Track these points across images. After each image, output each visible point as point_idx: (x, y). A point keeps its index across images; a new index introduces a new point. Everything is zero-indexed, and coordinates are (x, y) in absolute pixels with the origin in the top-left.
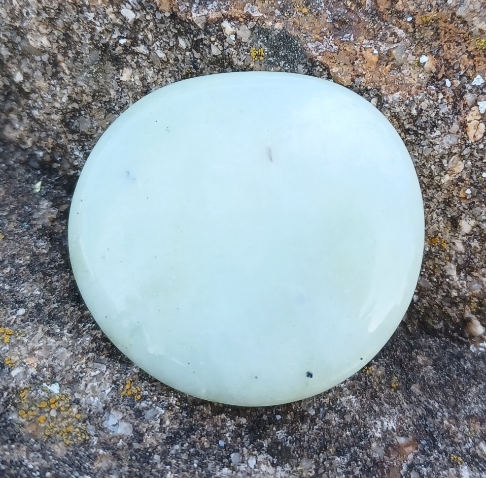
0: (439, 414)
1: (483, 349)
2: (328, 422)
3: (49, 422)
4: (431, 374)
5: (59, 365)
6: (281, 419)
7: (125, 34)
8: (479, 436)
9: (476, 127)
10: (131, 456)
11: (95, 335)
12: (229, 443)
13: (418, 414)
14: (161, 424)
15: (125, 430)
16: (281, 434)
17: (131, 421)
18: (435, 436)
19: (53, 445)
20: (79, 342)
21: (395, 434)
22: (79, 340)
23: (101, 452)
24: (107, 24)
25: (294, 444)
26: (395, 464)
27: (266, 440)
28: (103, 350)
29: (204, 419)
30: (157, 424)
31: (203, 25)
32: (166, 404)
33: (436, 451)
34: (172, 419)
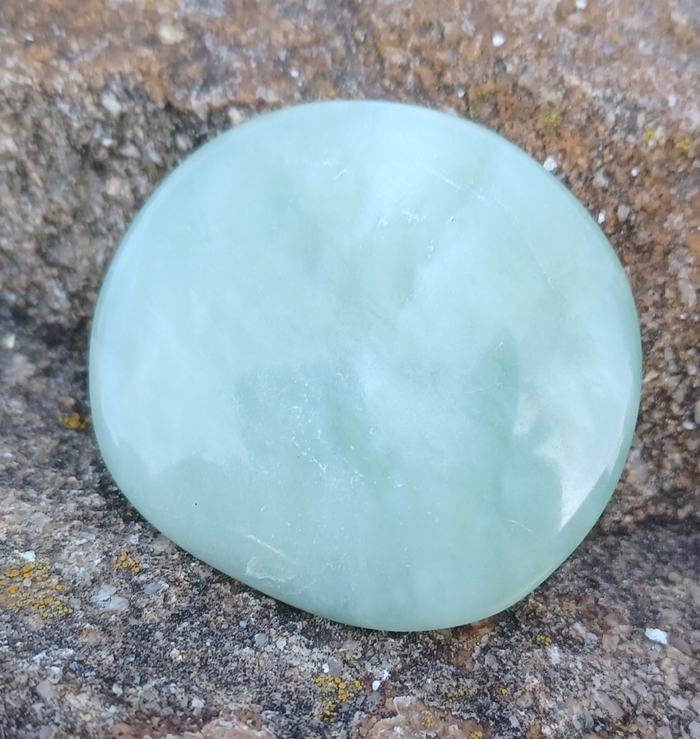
3: (21, 592)
5: (36, 531)
7: (110, 131)
8: (574, 616)
10: (126, 633)
11: (82, 502)
12: (253, 624)
14: (164, 601)
15: (119, 604)
17: (129, 596)
19: (26, 617)
20: (61, 508)
22: (60, 506)
23: (88, 625)
24: (86, 118)
26: (465, 647)
27: (300, 622)
28: (92, 519)
29: (221, 598)
30: (160, 600)
31: (206, 116)
32: (172, 579)
33: (518, 632)
34: (179, 596)
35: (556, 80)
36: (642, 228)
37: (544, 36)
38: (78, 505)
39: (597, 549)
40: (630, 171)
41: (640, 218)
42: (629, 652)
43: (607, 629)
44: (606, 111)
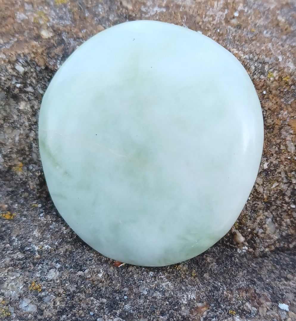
0: (221, 289)
1: (245, 251)
2: (155, 298)
4: (215, 267)
6: (127, 298)
7: (20, 81)
8: (245, 299)
11: (13, 257)
12: (96, 313)
13: (209, 290)
14: (54, 304)
15: (32, 308)
16: (127, 307)
17: (36, 303)
18: (219, 301)
20: (3, 261)
21: (195, 301)
24: (8, 75)
25: (136, 311)
26: (196, 318)
27: (118, 310)
28: (18, 265)
29: (80, 301)
30: (52, 305)
32: (57, 293)
33: (220, 309)
34: (61, 301)
36: (269, 118)
37: (220, 30)
38: (11, 259)
39: (253, 265)
40: (263, 92)
41: (268, 113)
42: (272, 316)
43: (261, 305)
44: (251, 65)
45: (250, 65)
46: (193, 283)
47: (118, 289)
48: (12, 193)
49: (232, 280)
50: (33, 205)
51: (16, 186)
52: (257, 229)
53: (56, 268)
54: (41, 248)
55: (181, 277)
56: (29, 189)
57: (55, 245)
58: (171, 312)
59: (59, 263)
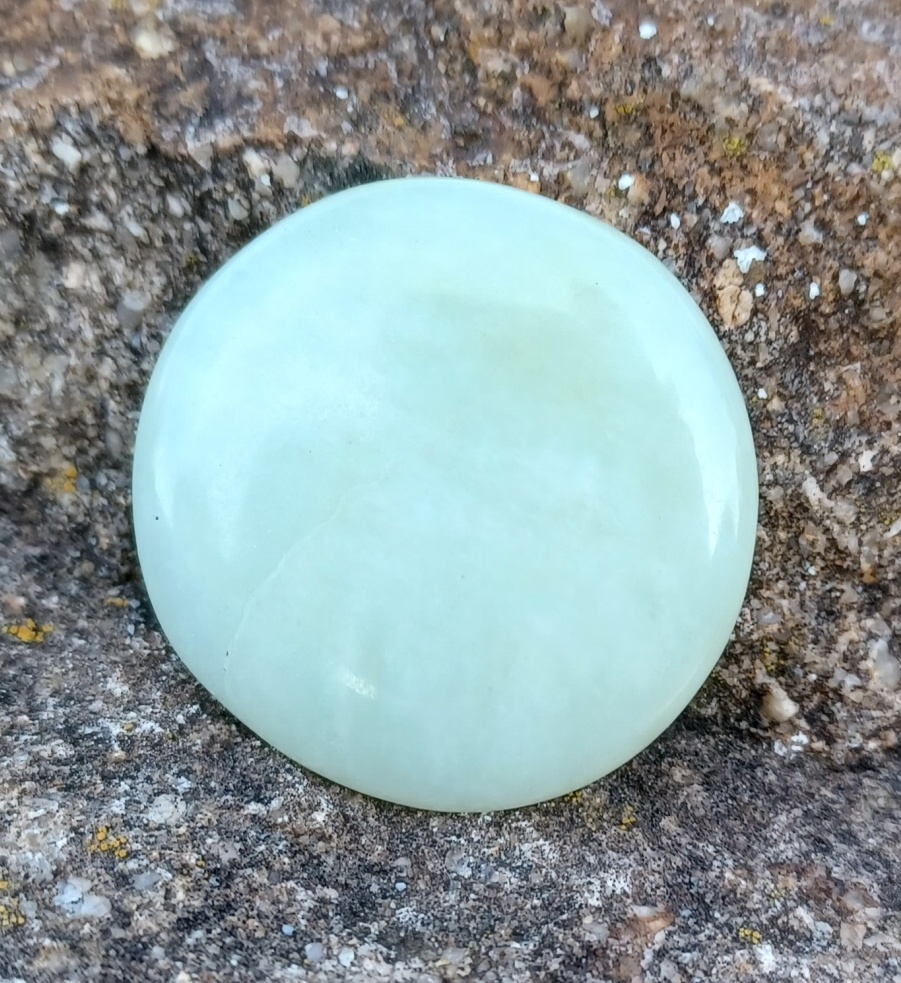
0: (716, 863)
2: (497, 887)
4: (700, 799)
6: (406, 890)
8: (796, 897)
9: (735, 298)
11: (38, 753)
12: (303, 928)
13: (675, 866)
14: (166, 898)
15: (97, 907)
16: (405, 914)
17: (110, 893)
18: (708, 901)
20: (5, 764)
21: (630, 901)
22: (4, 761)
23: (47, 942)
24: (28, 174)
25: (431, 927)
26: (630, 952)
27: (375, 924)
28: (53, 778)
29: (253, 891)
30: (158, 898)
31: (210, 163)
32: (177, 864)
33: (710, 925)
34: (188, 890)
35: (737, 86)
36: (878, 303)
37: (716, 20)
38: (31, 758)
39: (827, 792)
40: (856, 217)
41: (872, 289)
42: (882, 949)
43: (847, 915)
44: (816, 129)
45: (812, 129)
46: (625, 845)
47: (375, 861)
48: (43, 563)
49: (753, 838)
50: (109, 600)
51: (54, 539)
52: (839, 674)
53: (175, 791)
54: (129, 730)
55: (585, 826)
56: (96, 551)
57: (174, 721)
58: (549, 932)
59: (188, 778)
